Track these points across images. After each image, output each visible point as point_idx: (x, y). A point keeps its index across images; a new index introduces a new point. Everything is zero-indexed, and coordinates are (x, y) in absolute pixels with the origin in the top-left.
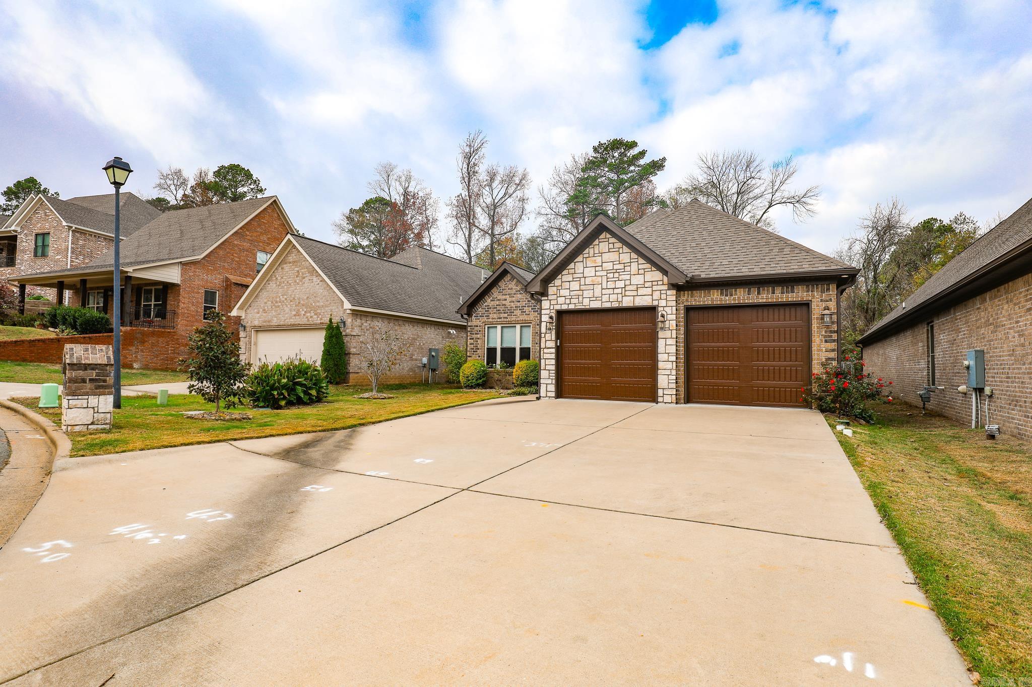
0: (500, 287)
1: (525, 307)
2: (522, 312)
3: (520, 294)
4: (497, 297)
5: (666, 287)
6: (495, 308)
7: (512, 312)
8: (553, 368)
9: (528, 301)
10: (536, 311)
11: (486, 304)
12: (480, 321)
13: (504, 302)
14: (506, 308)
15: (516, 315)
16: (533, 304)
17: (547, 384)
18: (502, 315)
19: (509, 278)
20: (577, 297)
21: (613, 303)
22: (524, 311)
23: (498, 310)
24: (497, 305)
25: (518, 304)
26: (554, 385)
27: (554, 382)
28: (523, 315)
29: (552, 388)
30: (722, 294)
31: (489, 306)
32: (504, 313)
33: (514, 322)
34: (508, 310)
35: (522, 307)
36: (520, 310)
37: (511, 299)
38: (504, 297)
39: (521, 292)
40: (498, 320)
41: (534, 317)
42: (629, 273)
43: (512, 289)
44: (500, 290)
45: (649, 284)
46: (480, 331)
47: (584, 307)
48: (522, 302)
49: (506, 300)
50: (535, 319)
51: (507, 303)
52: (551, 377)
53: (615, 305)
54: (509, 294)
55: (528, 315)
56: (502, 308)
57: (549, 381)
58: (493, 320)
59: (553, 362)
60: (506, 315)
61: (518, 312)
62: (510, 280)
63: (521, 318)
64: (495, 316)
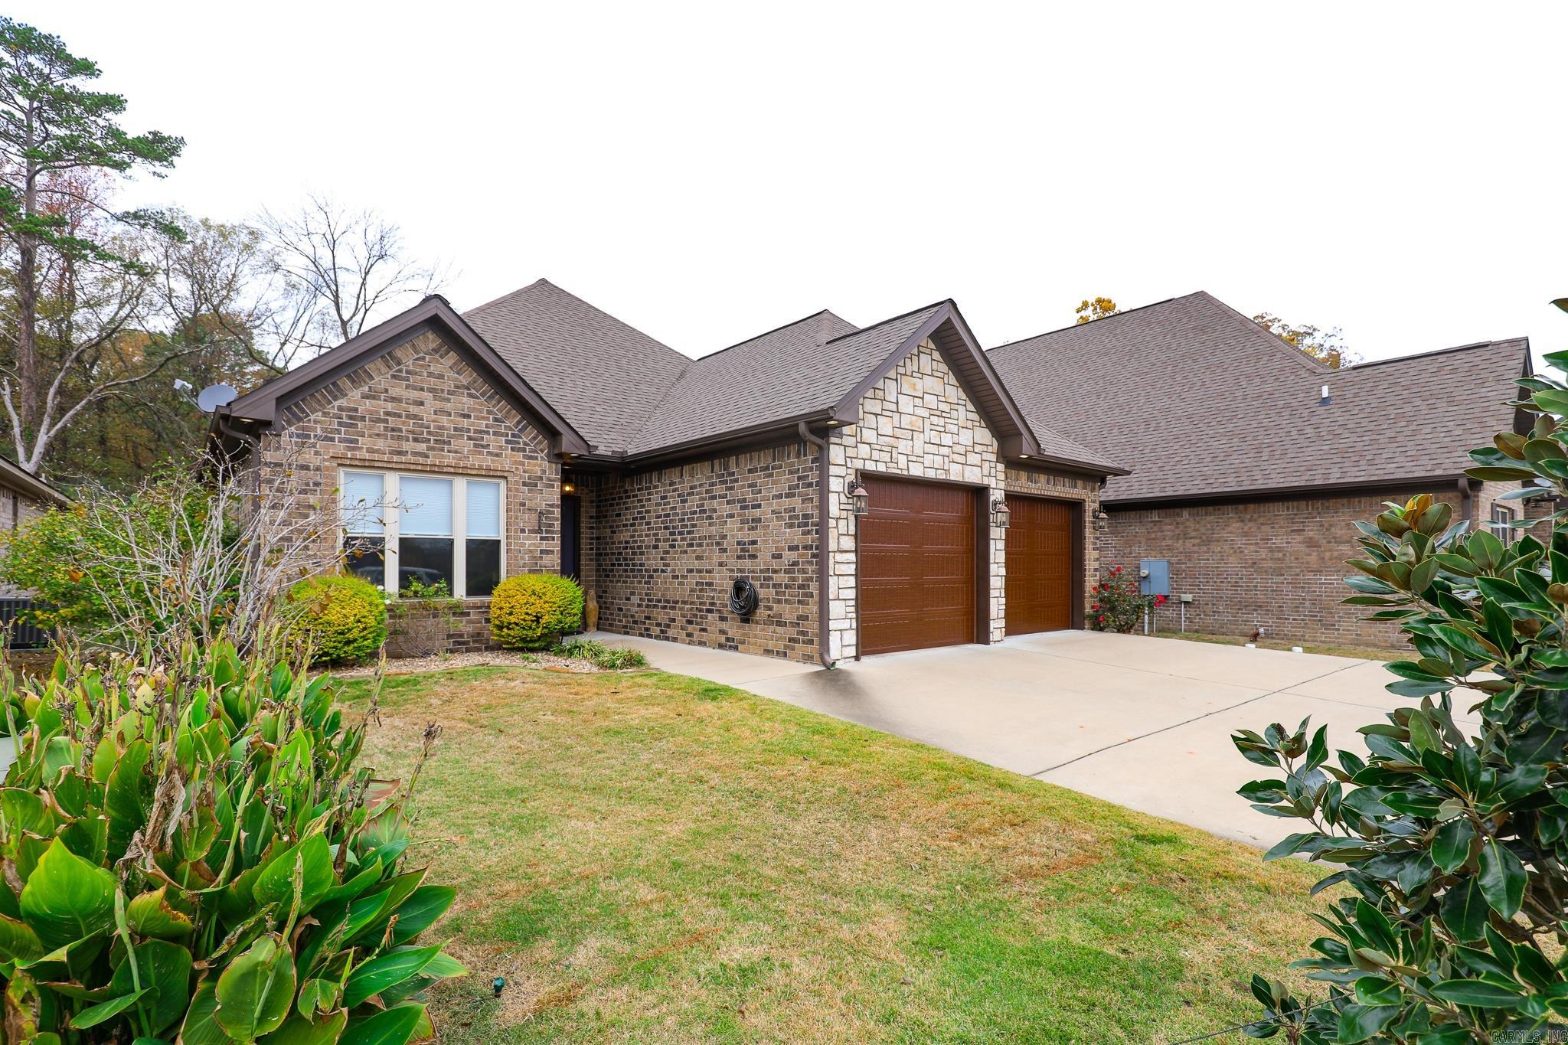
0: (399, 363)
1: (488, 433)
2: (475, 445)
3: (470, 396)
4: (386, 391)
5: (993, 458)
6: (379, 420)
7: (444, 442)
8: (852, 594)
9: (496, 420)
10: (519, 450)
11: (342, 402)
12: (316, 453)
13: (414, 410)
14: (422, 426)
15: (456, 452)
16: (511, 429)
17: (841, 630)
18: (407, 446)
19: (432, 346)
20: (889, 449)
21: (939, 472)
22: (484, 443)
23: (393, 430)
24: (387, 414)
25: (465, 423)
26: (854, 632)
27: (854, 626)
28: (480, 453)
29: (851, 638)
30: (1029, 479)
31: (356, 410)
32: (416, 440)
33: (452, 470)
34: (429, 433)
35: (476, 431)
36: (470, 438)
37: (438, 405)
38: (415, 395)
39: (473, 391)
40: (395, 458)
41: (515, 463)
42: (956, 422)
43: (441, 376)
44: (400, 371)
45: (978, 448)
46: (317, 484)
47: (899, 472)
48: (477, 418)
49: (422, 404)
50: (517, 469)
51: (427, 412)
52: (850, 615)
53: (941, 475)
54: (430, 390)
55: (497, 455)
56: (407, 427)
57: (846, 624)
58: (376, 457)
59: (852, 582)
60: (422, 447)
61: (467, 446)
62: (435, 351)
63: (475, 461)
64: (380, 444)
